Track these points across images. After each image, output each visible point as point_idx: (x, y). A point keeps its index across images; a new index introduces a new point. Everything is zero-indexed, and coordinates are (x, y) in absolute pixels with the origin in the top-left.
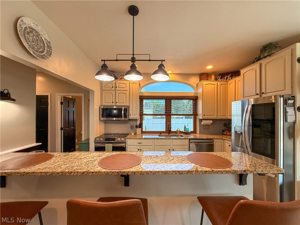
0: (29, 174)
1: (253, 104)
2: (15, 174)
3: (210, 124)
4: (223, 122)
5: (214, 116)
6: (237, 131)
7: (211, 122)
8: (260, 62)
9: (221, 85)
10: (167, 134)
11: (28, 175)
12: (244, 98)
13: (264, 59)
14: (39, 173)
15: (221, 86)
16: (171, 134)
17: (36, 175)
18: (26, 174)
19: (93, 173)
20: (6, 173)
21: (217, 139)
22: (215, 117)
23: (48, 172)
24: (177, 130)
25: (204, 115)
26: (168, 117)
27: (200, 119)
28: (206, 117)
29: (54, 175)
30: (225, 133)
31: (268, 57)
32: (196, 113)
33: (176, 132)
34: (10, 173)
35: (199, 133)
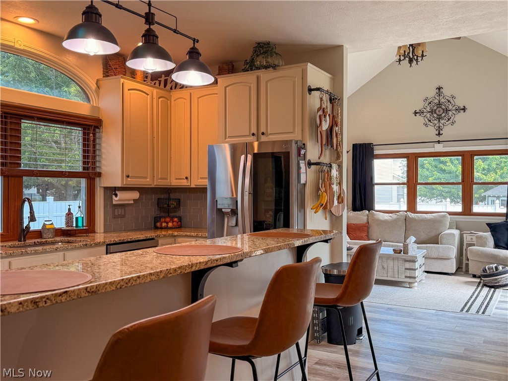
0: (131, 281)
1: (256, 151)
2: (106, 289)
3: (132, 202)
4: (154, 197)
5: (146, 178)
6: (222, 209)
7: (136, 195)
8: (258, 74)
9: (159, 98)
10: (17, 243)
11: (130, 284)
12: (226, 138)
13: (264, 70)
14: (147, 277)
15: (160, 100)
16: (28, 242)
17: (143, 281)
18: (126, 283)
19: (217, 261)
20: (88, 290)
21: (165, 236)
22: (147, 182)
23: (161, 271)
24: (44, 225)
25: (128, 176)
26: (12, 180)
27: (105, 188)
28: (131, 182)
29: (169, 276)
30: (164, 225)
31: (271, 69)
32: (94, 168)
33: (39, 234)
34: (97, 288)
35: (102, 230)
